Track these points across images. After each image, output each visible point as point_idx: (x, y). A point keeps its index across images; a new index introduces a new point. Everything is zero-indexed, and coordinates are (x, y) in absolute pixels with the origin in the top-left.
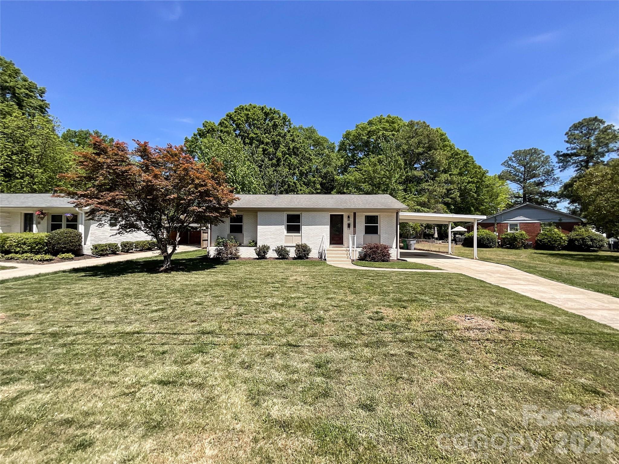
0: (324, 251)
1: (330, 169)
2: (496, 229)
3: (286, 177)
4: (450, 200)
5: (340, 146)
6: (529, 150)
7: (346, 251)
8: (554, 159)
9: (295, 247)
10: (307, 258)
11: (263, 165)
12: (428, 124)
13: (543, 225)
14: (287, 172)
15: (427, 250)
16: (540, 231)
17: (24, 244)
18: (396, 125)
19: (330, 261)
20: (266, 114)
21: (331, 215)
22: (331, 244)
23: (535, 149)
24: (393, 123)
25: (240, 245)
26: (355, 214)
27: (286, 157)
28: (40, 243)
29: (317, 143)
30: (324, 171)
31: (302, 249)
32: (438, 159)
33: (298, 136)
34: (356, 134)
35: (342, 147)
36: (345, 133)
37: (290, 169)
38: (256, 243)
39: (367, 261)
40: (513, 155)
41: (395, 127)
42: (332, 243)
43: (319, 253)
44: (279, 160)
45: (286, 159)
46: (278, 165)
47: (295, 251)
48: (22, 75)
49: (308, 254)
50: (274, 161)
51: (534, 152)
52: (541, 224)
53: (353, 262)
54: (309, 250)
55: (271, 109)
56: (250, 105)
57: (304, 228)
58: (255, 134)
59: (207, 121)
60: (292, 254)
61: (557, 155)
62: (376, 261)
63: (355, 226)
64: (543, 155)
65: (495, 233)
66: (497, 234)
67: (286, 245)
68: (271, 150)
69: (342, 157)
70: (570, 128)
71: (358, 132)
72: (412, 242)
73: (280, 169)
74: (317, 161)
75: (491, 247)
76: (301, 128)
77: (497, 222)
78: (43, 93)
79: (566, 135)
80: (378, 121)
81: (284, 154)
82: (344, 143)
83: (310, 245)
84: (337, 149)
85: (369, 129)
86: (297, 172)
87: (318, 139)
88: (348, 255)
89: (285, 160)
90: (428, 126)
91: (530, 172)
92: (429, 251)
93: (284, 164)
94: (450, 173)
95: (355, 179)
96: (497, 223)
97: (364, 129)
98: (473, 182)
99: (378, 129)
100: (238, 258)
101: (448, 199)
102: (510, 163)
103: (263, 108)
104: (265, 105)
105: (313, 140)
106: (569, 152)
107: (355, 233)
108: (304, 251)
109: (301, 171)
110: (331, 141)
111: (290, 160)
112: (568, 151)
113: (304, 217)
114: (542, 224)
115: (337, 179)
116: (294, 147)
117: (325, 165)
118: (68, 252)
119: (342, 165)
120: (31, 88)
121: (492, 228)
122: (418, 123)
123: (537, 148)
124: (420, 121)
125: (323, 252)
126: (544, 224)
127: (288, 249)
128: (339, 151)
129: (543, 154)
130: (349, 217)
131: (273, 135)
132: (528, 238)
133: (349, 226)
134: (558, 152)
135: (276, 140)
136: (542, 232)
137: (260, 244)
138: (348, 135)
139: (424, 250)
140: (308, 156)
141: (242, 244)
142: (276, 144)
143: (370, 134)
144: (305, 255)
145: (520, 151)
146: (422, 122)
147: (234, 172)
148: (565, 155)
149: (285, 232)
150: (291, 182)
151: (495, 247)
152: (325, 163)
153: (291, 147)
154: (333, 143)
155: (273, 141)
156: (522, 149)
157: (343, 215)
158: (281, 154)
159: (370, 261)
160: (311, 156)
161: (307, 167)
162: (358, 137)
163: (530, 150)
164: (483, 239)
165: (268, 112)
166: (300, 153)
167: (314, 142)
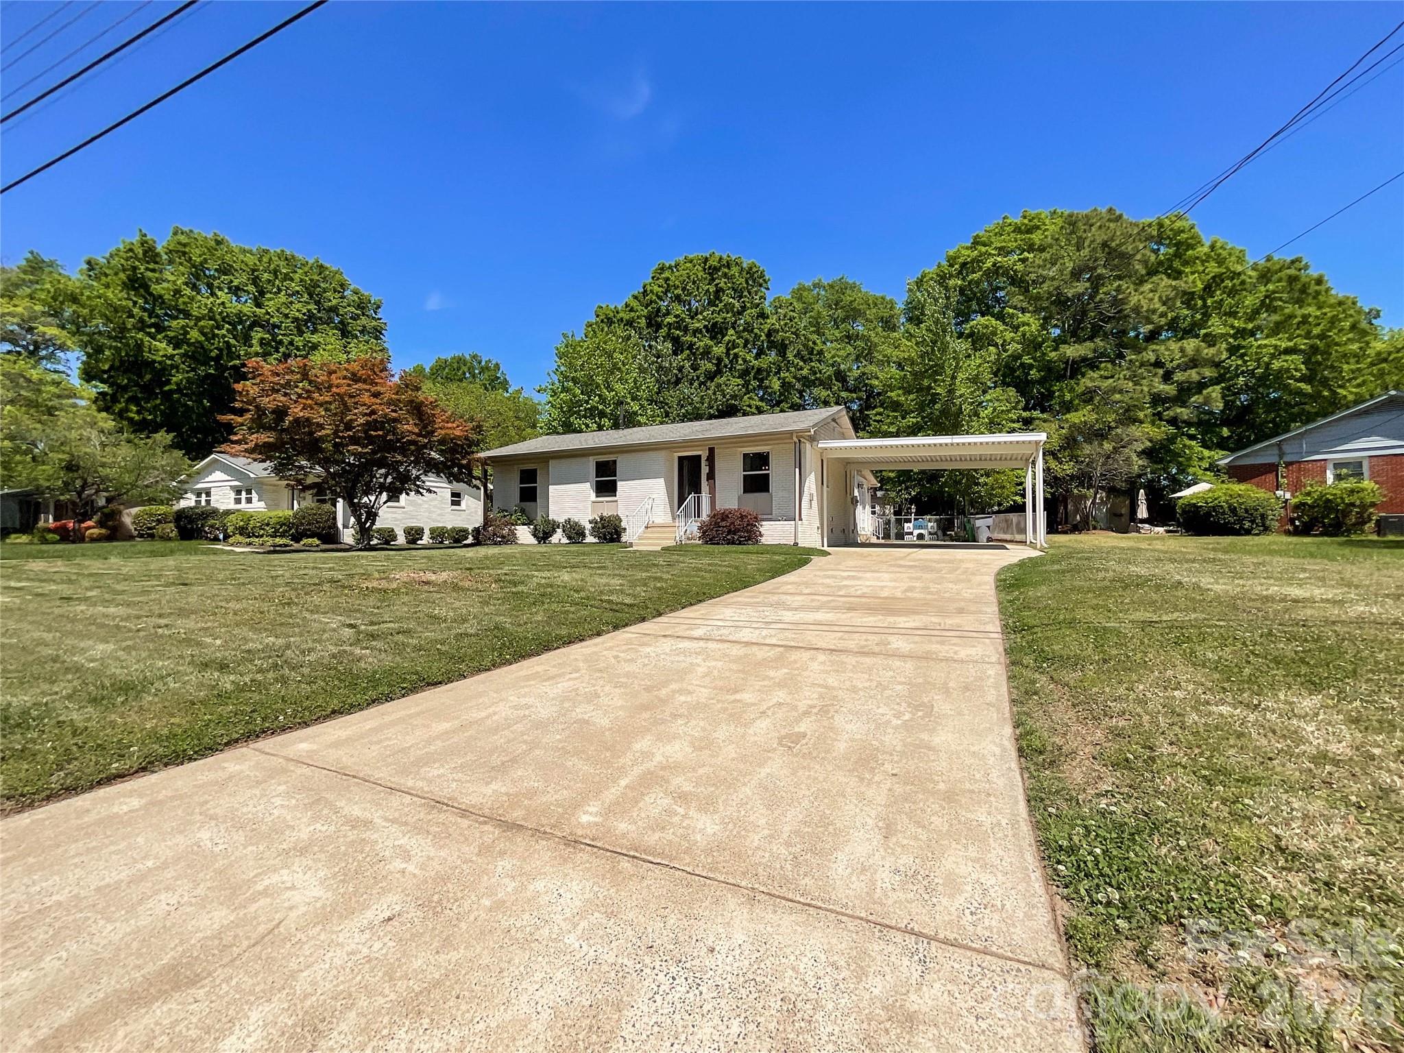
2: (1283, 481)
17: (268, 525)
21: (677, 457)
25: (530, 523)
26: (712, 450)
28: (284, 524)
48: (352, 287)
57: (621, 487)
65: (1279, 493)
72: (978, 523)
77: (1288, 458)
78: (379, 307)
96: (1288, 464)
107: (712, 490)
113: (622, 464)
118: (312, 536)
120: (362, 305)
121: (1271, 476)
149: (592, 494)
157: (701, 456)
164: (1214, 511)
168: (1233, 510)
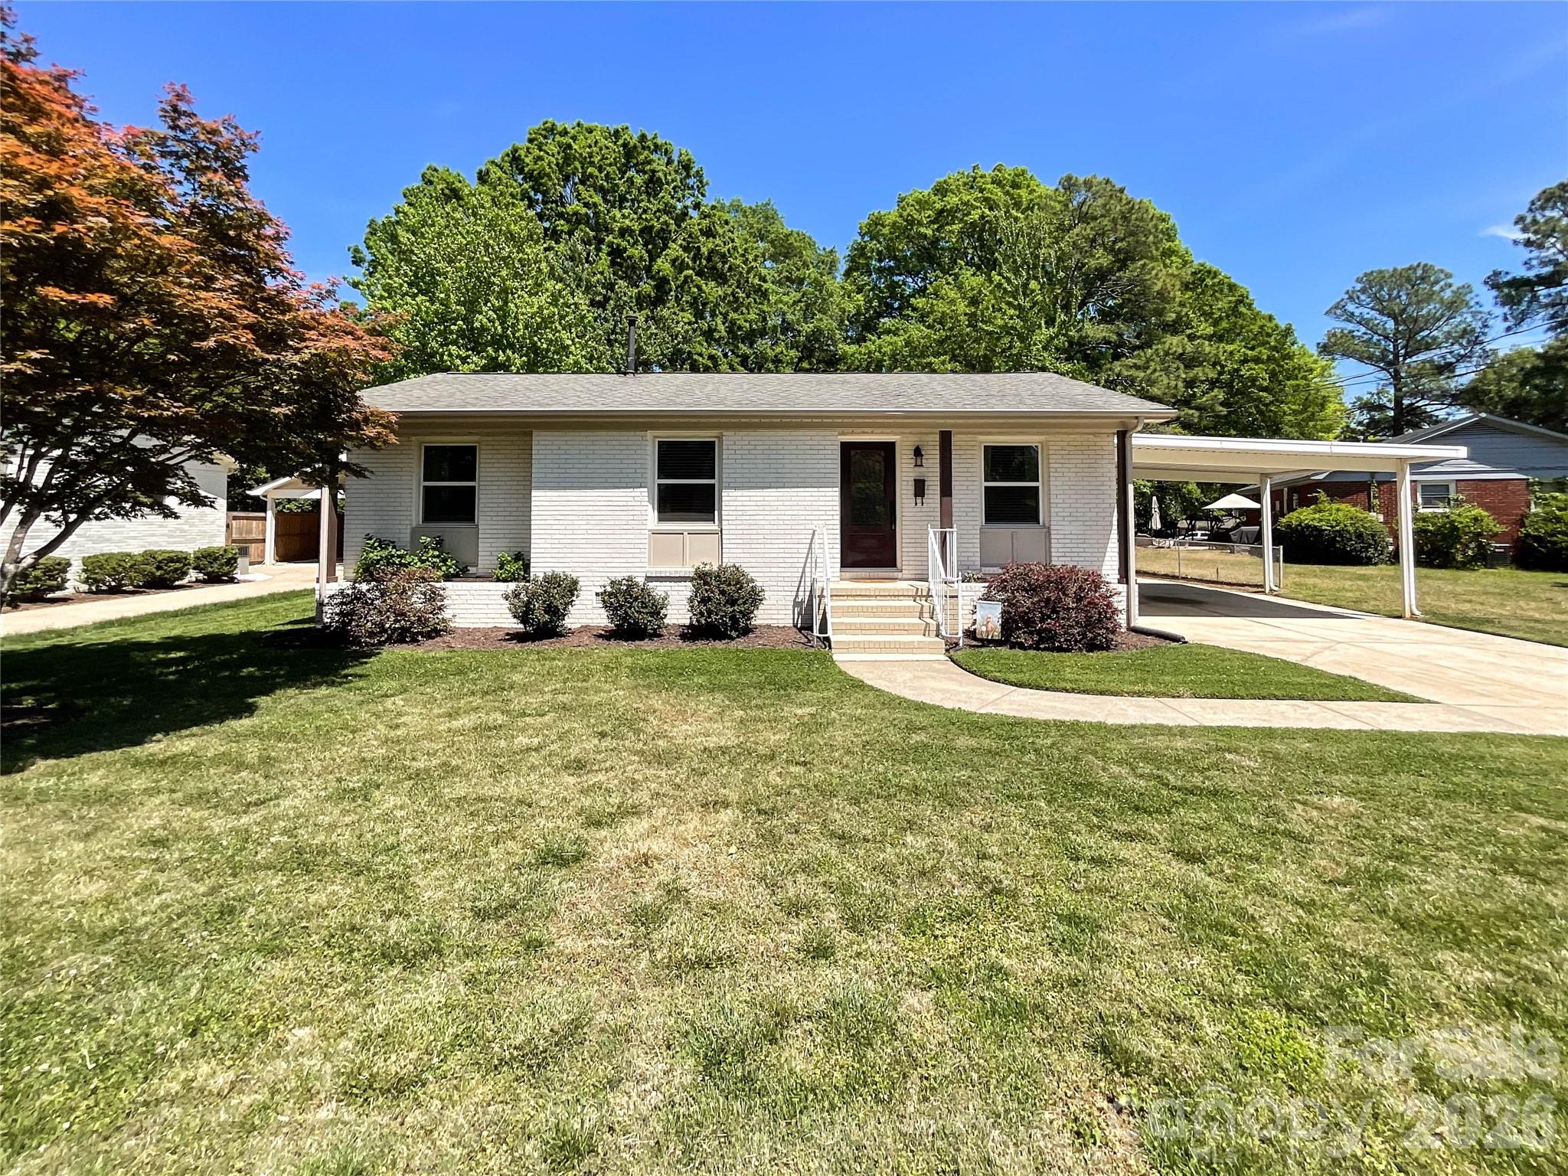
0: (821, 597)
1: (827, 323)
2: (1376, 502)
3: (686, 340)
4: (1196, 414)
5: (852, 259)
6: (1409, 269)
7: (914, 598)
8: (1487, 298)
9: (691, 579)
10: (746, 631)
11: (610, 298)
12: (1118, 186)
13: (1537, 488)
14: (690, 323)
15: (1166, 576)
16: (1529, 507)
18: (1023, 192)
19: (848, 647)
20: (629, 152)
21: (845, 447)
22: (845, 564)
23: (1426, 269)
24: (1015, 185)
25: (462, 573)
26: (946, 439)
27: (686, 277)
29: (784, 250)
30: (807, 328)
31: (723, 593)
32: (1157, 288)
33: (727, 223)
34: (900, 220)
35: (858, 261)
36: (866, 221)
37: (699, 315)
38: (527, 567)
39: (1021, 646)
40: (1359, 286)
41: (1020, 196)
42: (850, 560)
43: (796, 604)
44: (662, 284)
45: (685, 281)
46: (659, 300)
47: (691, 600)
49: (747, 615)
50: (647, 287)
51: (1418, 279)
52: (1529, 484)
53: (958, 655)
54: (755, 598)
55: (643, 138)
56: (579, 125)
57: (731, 500)
58: (586, 205)
59: (434, 165)
60: (678, 612)
61: (1494, 282)
62: (1060, 649)
63: (946, 490)
64: (1450, 286)
66: (1381, 518)
67: (654, 571)
68: (637, 252)
69: (860, 290)
70: (1533, 203)
71: (905, 214)
73: (666, 313)
74: (785, 299)
75: (1368, 562)
76: (736, 208)
77: (1377, 477)
79: (1516, 223)
80: (965, 184)
81: (679, 265)
82: (863, 248)
83: (758, 574)
84: (843, 266)
85: (938, 206)
86: (721, 328)
87: (787, 236)
88: (926, 615)
89: (681, 286)
90: (1122, 191)
91: (1411, 336)
92: (1174, 577)
93: (677, 300)
94: (1189, 332)
95: (908, 343)
96: (1378, 483)
97: (923, 204)
98: (1257, 360)
99: (966, 204)
100: (434, 633)
101: (1191, 412)
102: (1351, 307)
103: (617, 132)
104: (625, 125)
105: (772, 242)
106: (1531, 274)
107: (946, 518)
108: (733, 602)
109: (733, 322)
110: (822, 244)
111: (699, 288)
112: (1529, 269)
113: (731, 452)
114: (1533, 484)
115: (845, 352)
116: (711, 252)
117: (808, 314)
119: (858, 313)
121: (1362, 496)
122: (1088, 185)
123: (1430, 263)
124: (1095, 177)
125: (816, 602)
126: (1540, 484)
127: (659, 589)
128: (848, 274)
129: (1450, 281)
130: (918, 452)
131: (645, 211)
132: (1499, 529)
133: (920, 488)
134: (1497, 274)
135: (657, 226)
136: (1533, 510)
137: (539, 569)
138: (876, 224)
139: (1154, 575)
140: (756, 281)
141: (472, 570)
142: (655, 240)
143: (942, 217)
144: (734, 619)
145: (1381, 272)
146: (1100, 178)
147: (500, 308)
148: (1519, 284)
149: (652, 514)
150: (701, 355)
151: (1382, 562)
152: (808, 306)
153: (704, 250)
154: (831, 251)
155: (646, 230)
156: (1388, 267)
157: (892, 445)
158: (667, 265)
159: (1030, 647)
160: (765, 281)
161: (753, 316)
162: (906, 228)
163: (1413, 269)
165: (635, 147)
166: (730, 269)
167: (774, 246)
168: (1360, 536)
